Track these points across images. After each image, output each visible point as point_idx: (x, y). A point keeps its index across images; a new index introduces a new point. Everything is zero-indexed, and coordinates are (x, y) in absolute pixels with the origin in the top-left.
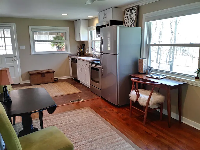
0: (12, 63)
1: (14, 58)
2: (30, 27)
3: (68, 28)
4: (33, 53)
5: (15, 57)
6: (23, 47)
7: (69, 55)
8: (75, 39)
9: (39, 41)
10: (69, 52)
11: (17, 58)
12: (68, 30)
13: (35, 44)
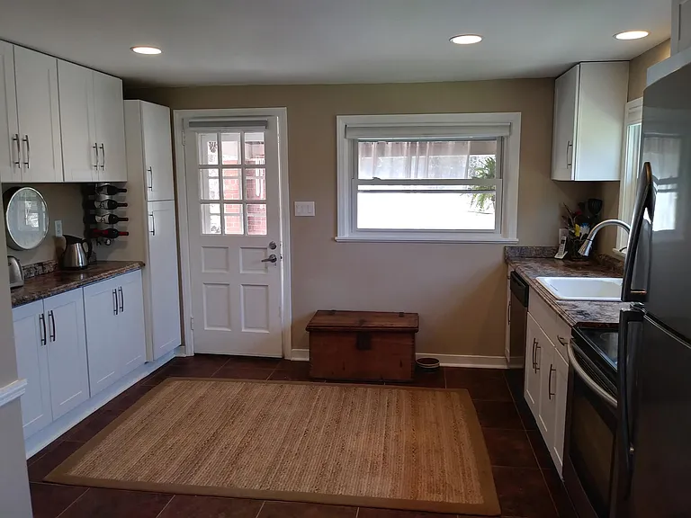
0: (263, 272)
1: (271, 252)
2: (341, 122)
3: (515, 118)
4: (344, 234)
5: (273, 246)
6: (307, 208)
7: (511, 254)
8: (549, 170)
9: (376, 181)
10: (512, 238)
11: (283, 250)
12: (517, 129)
13: (359, 194)
